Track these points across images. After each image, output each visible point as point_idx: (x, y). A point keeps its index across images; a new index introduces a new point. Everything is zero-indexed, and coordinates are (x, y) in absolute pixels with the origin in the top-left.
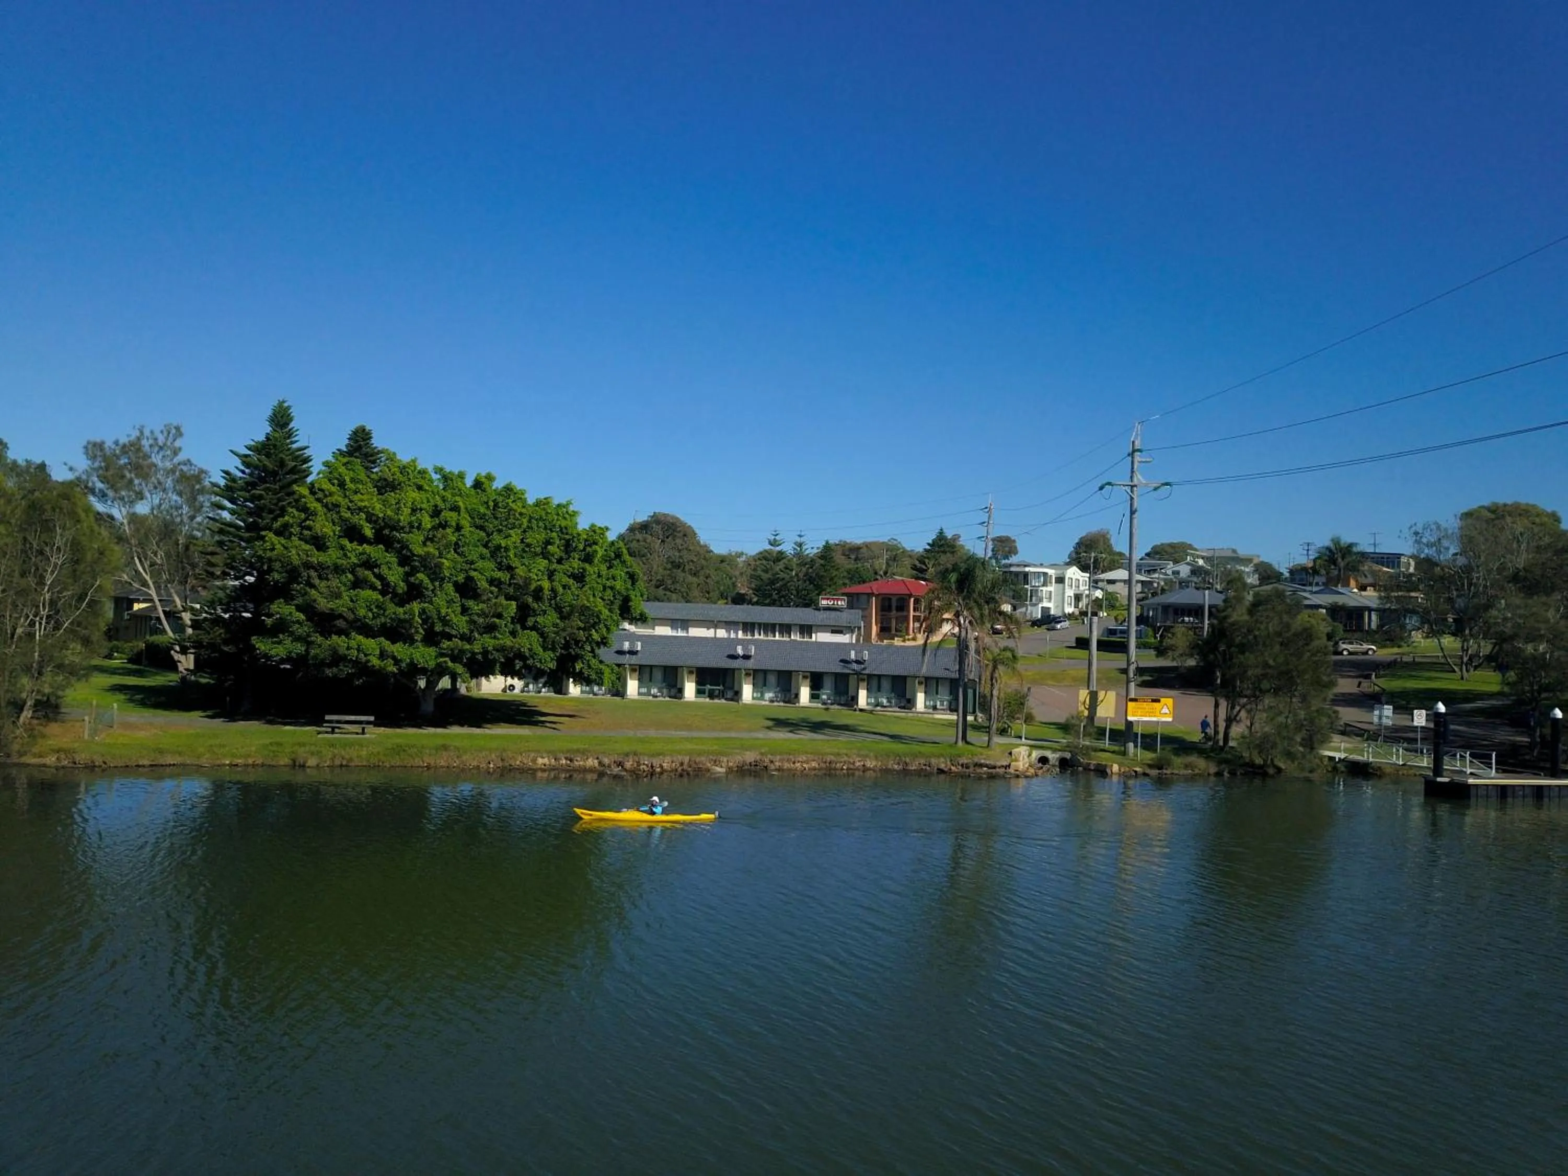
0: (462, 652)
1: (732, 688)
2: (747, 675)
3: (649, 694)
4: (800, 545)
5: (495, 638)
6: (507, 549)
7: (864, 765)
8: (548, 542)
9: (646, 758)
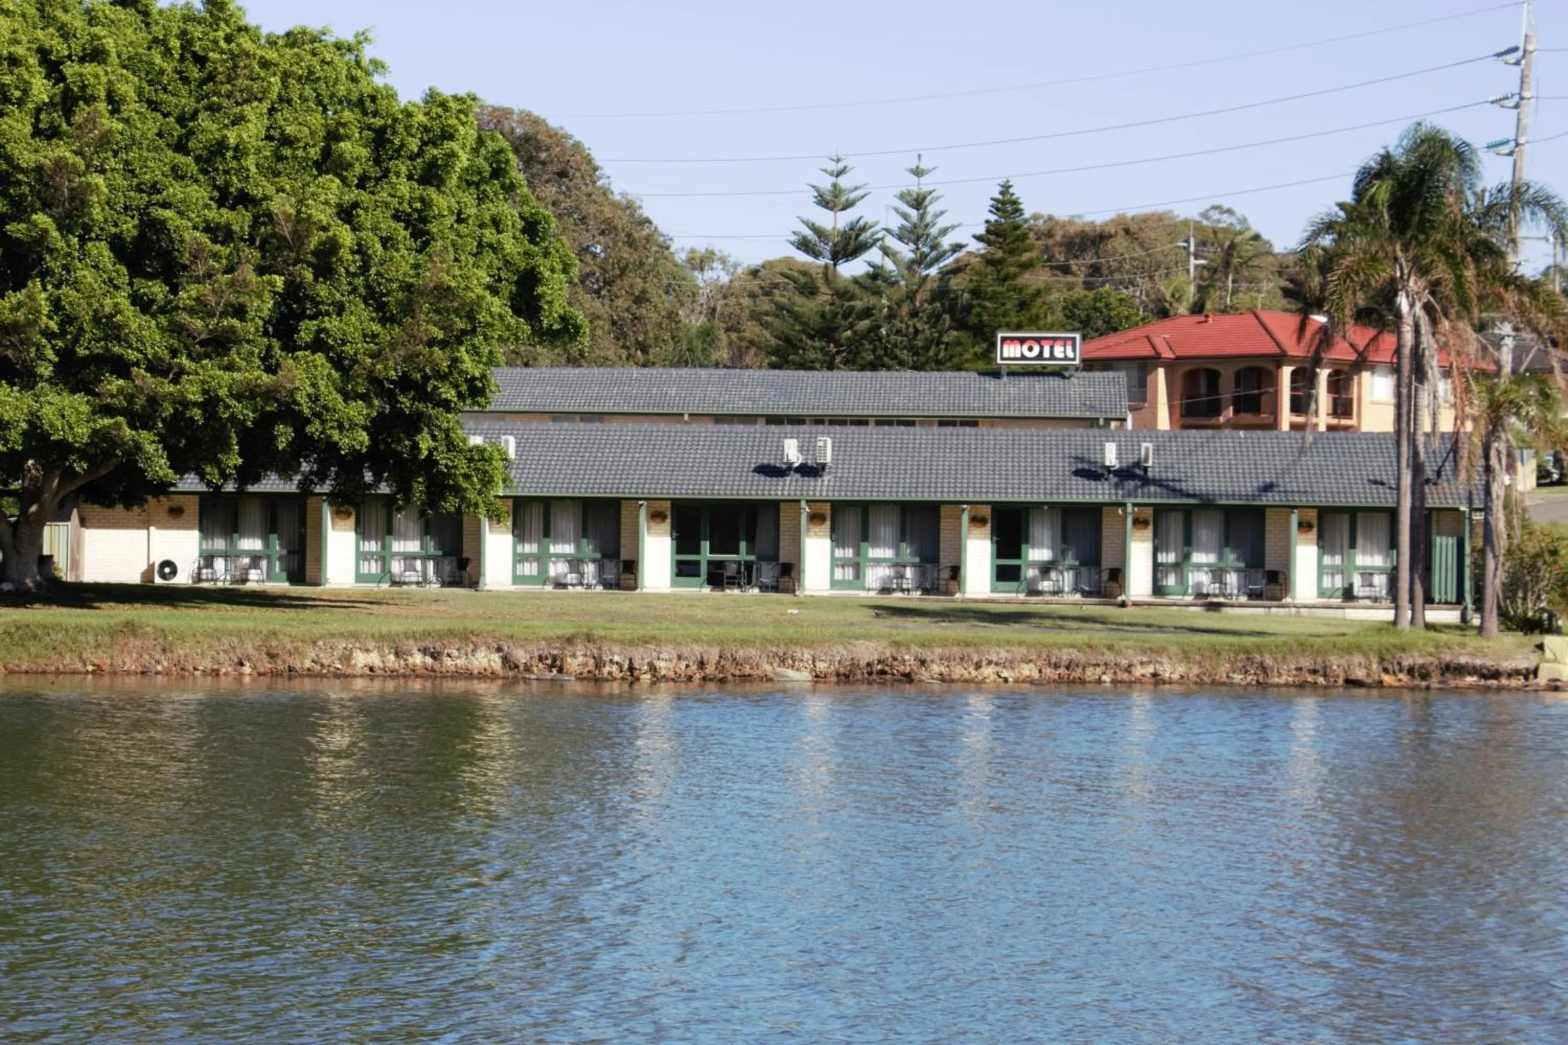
0: (153, 401)
1: (773, 557)
2: (816, 518)
3: (543, 579)
4: (918, 202)
5: (230, 367)
6: (240, 152)
7: (1155, 675)
8: (333, 136)
9: (616, 649)
